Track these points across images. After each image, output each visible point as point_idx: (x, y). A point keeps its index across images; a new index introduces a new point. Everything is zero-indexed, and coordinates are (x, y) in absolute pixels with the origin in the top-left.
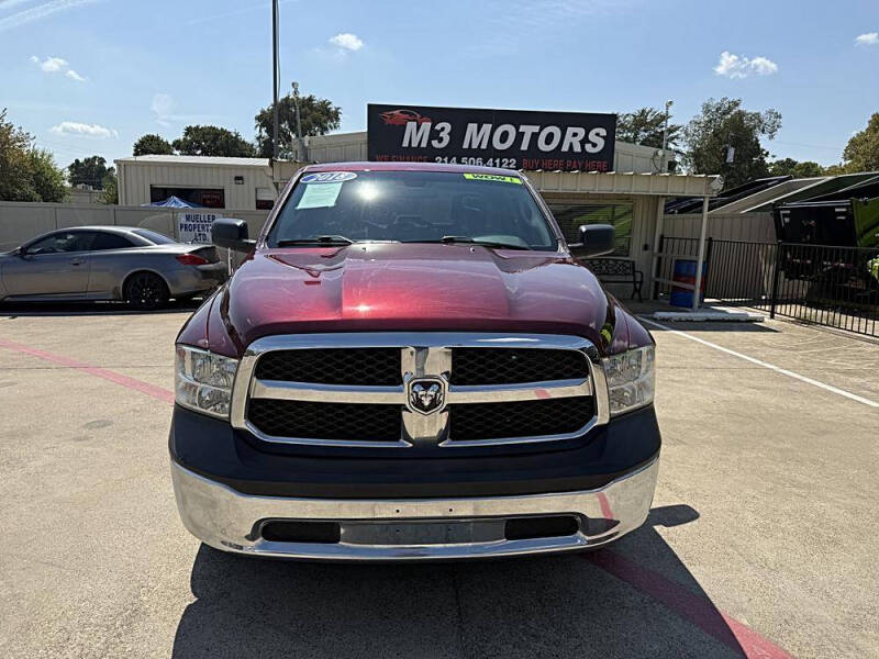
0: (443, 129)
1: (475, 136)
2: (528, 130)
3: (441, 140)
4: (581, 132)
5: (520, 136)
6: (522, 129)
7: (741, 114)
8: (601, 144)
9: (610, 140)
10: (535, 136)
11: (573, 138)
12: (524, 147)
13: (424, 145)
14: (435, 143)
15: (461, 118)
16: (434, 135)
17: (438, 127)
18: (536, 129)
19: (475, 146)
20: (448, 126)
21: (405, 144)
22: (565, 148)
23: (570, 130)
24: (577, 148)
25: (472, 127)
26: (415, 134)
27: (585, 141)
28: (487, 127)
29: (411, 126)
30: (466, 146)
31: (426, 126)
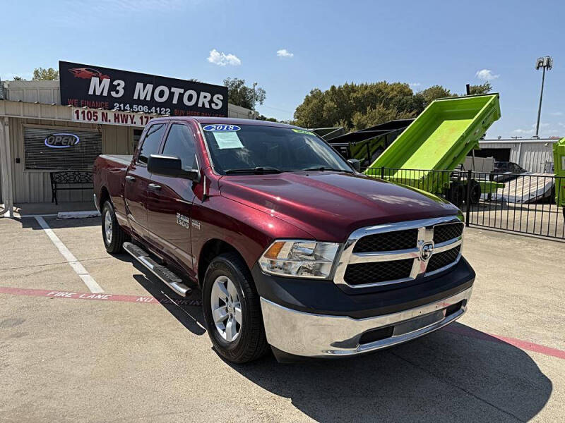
0: (119, 85)
1: (142, 91)
2: (177, 91)
3: (117, 92)
4: (209, 96)
5: (172, 94)
6: (173, 89)
7: (245, 89)
8: (220, 104)
9: (225, 102)
10: (181, 96)
11: (204, 99)
12: (175, 101)
13: (105, 94)
14: (113, 94)
15: (132, 79)
16: (113, 88)
17: (115, 83)
18: (182, 91)
19: (142, 98)
20: (122, 84)
21: (91, 92)
22: (200, 105)
23: (202, 94)
24: (207, 106)
25: (139, 86)
26: (98, 87)
27: (211, 102)
28: (150, 87)
29: (95, 80)
30: (136, 97)
31: (106, 82)
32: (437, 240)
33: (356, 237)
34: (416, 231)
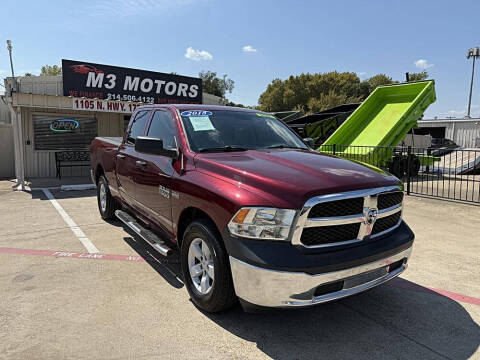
0: (111, 78)
1: (130, 83)
2: (160, 83)
3: (110, 84)
4: (186, 86)
5: (155, 86)
6: (156, 82)
7: (217, 80)
8: (196, 93)
9: (200, 91)
10: (163, 86)
11: (182, 89)
12: (158, 91)
13: (100, 86)
14: (107, 86)
15: (122, 73)
16: (106, 81)
17: (108, 77)
18: (164, 83)
19: (130, 89)
20: (114, 77)
21: (88, 85)
22: (179, 94)
23: (181, 85)
24: (185, 95)
25: (128, 79)
26: (94, 80)
27: (188, 91)
28: (137, 79)
29: (91, 75)
30: (125, 88)
31: (101, 76)
32: (381, 206)
33: (310, 204)
34: (362, 199)
